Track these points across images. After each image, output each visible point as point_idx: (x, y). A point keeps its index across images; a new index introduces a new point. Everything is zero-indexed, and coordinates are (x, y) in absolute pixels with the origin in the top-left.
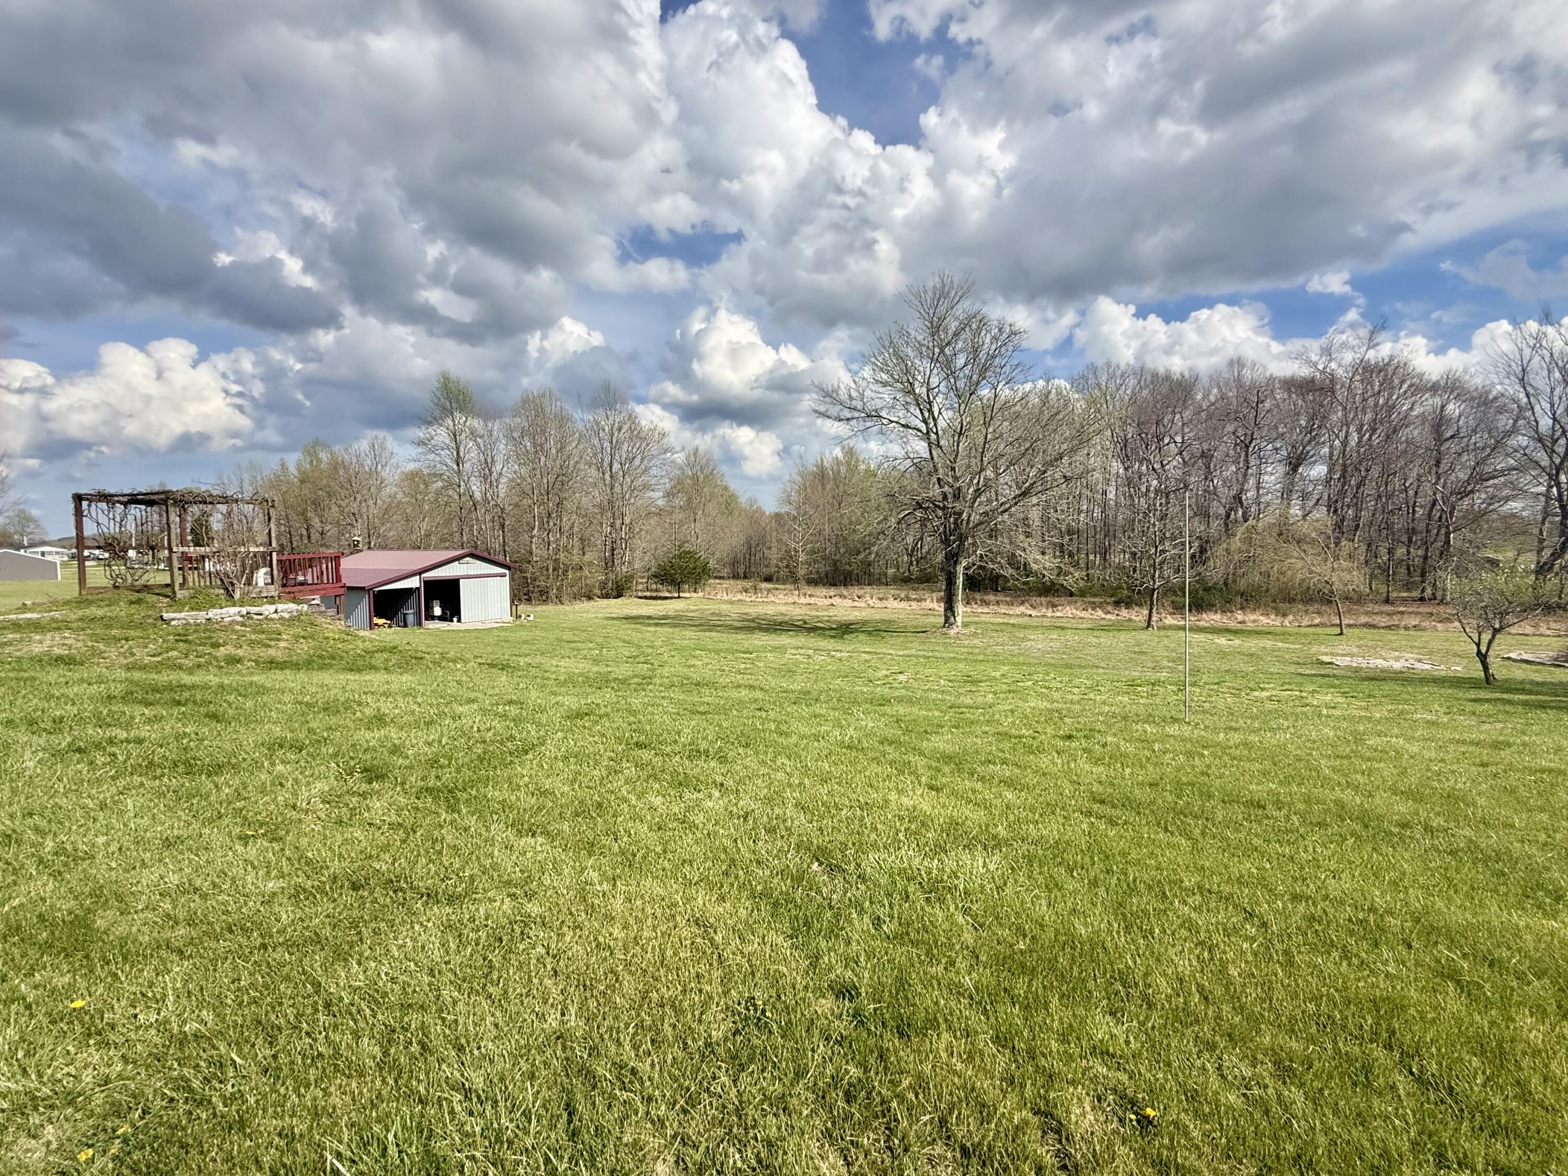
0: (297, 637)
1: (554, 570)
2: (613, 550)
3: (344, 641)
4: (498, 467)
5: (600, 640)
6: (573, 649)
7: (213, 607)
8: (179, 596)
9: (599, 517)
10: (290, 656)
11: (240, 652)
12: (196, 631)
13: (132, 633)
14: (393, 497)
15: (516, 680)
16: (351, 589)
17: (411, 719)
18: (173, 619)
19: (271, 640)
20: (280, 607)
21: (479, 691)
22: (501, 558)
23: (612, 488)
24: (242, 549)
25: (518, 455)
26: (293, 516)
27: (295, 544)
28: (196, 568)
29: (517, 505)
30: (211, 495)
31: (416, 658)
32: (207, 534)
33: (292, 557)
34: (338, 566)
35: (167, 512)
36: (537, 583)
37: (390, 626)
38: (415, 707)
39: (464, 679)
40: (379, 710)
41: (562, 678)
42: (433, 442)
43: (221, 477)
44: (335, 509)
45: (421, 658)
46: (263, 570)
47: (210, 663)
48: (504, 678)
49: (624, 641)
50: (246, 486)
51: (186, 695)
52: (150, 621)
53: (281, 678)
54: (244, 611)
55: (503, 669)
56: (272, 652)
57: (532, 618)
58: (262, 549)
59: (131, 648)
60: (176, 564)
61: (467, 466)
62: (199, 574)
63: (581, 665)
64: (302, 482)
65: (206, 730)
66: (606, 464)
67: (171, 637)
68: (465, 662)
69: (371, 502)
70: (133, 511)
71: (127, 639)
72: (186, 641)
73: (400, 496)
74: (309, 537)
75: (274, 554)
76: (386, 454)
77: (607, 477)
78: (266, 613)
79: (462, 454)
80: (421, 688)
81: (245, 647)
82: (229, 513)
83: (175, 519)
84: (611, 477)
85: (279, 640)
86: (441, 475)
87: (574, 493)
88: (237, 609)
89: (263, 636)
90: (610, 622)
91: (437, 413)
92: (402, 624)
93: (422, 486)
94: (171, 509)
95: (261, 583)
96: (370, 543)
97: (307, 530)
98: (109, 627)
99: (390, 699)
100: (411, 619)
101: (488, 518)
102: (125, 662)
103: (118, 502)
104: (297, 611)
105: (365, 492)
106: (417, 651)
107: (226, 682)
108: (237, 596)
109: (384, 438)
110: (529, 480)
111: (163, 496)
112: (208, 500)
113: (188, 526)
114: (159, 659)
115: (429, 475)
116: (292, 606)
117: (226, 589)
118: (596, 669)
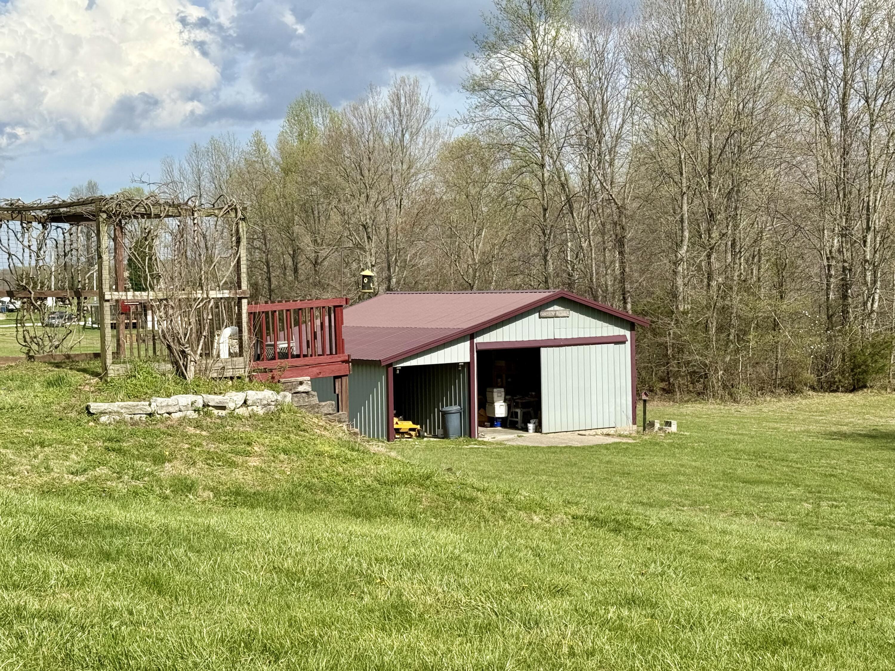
0: (274, 450)
1: (720, 329)
2: (845, 286)
3: (347, 460)
4: (615, 122)
5: (815, 482)
6: (758, 497)
7: (157, 393)
8: (111, 373)
9: (815, 216)
10: (264, 484)
11: (192, 473)
12: (132, 434)
13: (49, 434)
14: (427, 192)
15: (645, 555)
16: (358, 363)
17: (452, 616)
18: (103, 413)
19: (238, 453)
20: (252, 395)
21: (572, 572)
22: (616, 305)
23: (846, 152)
24: (199, 295)
25: (653, 96)
26: (273, 233)
27: (274, 282)
28: (135, 326)
29: (647, 199)
30: (156, 204)
31: (462, 498)
32: (150, 267)
33: (270, 307)
34: (339, 322)
35: (98, 234)
36: (686, 357)
37: (420, 436)
38: (460, 595)
39: (546, 545)
40: (400, 595)
41: (732, 558)
42: (498, 84)
43: (170, 173)
44: (336, 217)
45: (472, 500)
46: (227, 332)
47: (152, 491)
48: (619, 550)
49: (868, 486)
50: (206, 183)
51: (118, 542)
52: (73, 415)
53: (251, 522)
54: (199, 400)
55: (617, 531)
56: (238, 475)
57: (674, 428)
58: (226, 294)
59: (46, 458)
60: (108, 320)
61: (557, 125)
62: (138, 335)
63: (773, 535)
64: (287, 171)
65: (143, 606)
66: (833, 103)
67: (99, 443)
68: (549, 511)
69: (392, 203)
70: (53, 234)
71: (42, 444)
72: (119, 451)
73: (440, 189)
74: (296, 270)
75: (245, 302)
76: (418, 113)
77: (835, 127)
78: (231, 405)
79: (547, 102)
80: (469, 557)
81: (200, 464)
82: (182, 231)
83: (106, 242)
84: (844, 127)
85: (248, 454)
86: (511, 146)
87: (763, 167)
88: (191, 398)
89: (225, 447)
90: (837, 444)
91: (505, 27)
92: (439, 432)
93: (477, 169)
94: (104, 228)
95: (224, 355)
96: (389, 279)
97: (293, 257)
98: (19, 423)
99: (419, 576)
100: (454, 422)
101: (593, 225)
102: (39, 482)
103: (35, 218)
104: (277, 403)
105: (383, 185)
106: (463, 485)
107: (174, 524)
108: (190, 374)
109: (416, 81)
110: (673, 147)
111: (91, 208)
112: (154, 211)
113: (125, 255)
114: (81, 479)
115: (490, 146)
116: (268, 394)
117: (175, 363)
118: (805, 544)
